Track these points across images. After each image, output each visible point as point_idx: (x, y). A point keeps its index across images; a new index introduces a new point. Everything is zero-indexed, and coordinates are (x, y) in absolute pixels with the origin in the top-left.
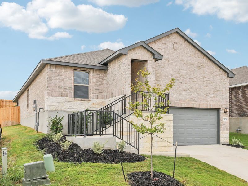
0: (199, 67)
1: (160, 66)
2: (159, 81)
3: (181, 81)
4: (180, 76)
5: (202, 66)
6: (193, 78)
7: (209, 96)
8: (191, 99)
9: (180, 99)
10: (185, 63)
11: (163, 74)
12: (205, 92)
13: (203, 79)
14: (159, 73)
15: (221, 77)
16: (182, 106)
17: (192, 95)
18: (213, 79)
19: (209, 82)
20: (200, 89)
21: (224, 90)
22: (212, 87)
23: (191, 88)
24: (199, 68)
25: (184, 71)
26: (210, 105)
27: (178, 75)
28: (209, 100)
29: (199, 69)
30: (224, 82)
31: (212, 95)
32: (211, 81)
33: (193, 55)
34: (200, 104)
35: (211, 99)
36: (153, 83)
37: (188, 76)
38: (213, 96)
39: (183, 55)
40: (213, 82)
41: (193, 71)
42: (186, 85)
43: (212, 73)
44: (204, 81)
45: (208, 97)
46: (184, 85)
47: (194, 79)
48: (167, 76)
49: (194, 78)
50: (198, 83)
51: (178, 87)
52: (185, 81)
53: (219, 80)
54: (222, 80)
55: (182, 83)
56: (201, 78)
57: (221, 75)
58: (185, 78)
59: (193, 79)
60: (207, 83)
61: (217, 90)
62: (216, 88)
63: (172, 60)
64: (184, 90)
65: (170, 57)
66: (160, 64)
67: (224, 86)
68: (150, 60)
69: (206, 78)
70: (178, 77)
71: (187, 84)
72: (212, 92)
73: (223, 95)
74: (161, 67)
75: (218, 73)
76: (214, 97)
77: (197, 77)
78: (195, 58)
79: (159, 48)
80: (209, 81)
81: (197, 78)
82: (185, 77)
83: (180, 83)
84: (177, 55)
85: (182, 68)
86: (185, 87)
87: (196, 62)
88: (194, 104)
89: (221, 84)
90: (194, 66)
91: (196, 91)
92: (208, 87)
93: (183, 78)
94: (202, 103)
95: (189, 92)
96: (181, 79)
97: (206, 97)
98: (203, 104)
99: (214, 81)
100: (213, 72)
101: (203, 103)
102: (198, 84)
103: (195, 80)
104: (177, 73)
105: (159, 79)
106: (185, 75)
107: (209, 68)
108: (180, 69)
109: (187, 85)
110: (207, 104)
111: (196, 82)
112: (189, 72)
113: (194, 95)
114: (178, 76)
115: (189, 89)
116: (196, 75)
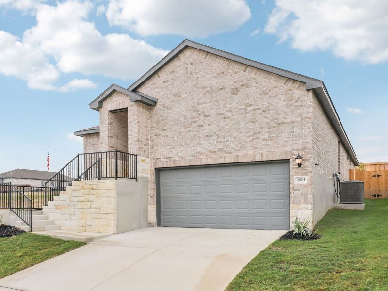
0: (237, 89)
1: (165, 107)
2: (165, 130)
3: (200, 123)
4: (200, 115)
5: (242, 86)
6: (222, 112)
7: (258, 138)
8: (219, 149)
9: (199, 153)
10: (207, 91)
11: (171, 119)
12: (249, 132)
13: (246, 109)
14: (165, 118)
15: (288, 95)
16: (203, 164)
17: (221, 142)
18: (269, 103)
19: (259, 111)
20: (239, 129)
21: (299, 119)
22: (266, 120)
23: (220, 130)
24: (236, 91)
25: (207, 105)
26: (262, 154)
27: (194, 114)
28: (258, 146)
29: (236, 94)
30: (297, 104)
31: (267, 136)
32: (264, 109)
33: (223, 73)
34: (237, 156)
35: (264, 143)
37: (213, 111)
38: (269, 137)
39: (203, 78)
40: (269, 110)
41: (223, 101)
42: (210, 127)
43: (267, 94)
44: (246, 113)
45: (257, 141)
46: (207, 127)
47: (226, 113)
48: (177, 120)
49: (226, 111)
50: (234, 120)
51: (196, 133)
52: (209, 120)
53: (285, 103)
54: (291, 100)
55: (202, 126)
56: (240, 109)
57: (289, 92)
58: (208, 116)
59: (222, 114)
60: (253, 115)
61: (279, 124)
62: (276, 119)
63: (186, 93)
64: (207, 136)
65: (181, 89)
66: (166, 105)
67: (299, 111)
68: (131, 106)
69: (251, 105)
70: (195, 118)
71: (211, 125)
72: (266, 130)
73: (295, 130)
74: (168, 109)
75: (282, 88)
76: (271, 139)
77: (231, 108)
78: (228, 76)
79: (164, 82)
80: (259, 109)
81: (231, 111)
82: (208, 114)
83: (198, 126)
84: (194, 83)
85: (203, 101)
86: (208, 131)
87: (230, 83)
88: (225, 157)
89: (288, 110)
90: (227, 90)
91: (229, 134)
92: (256, 122)
93: (204, 116)
94: (242, 153)
95: (216, 137)
96: (200, 119)
97: (252, 141)
98: (245, 155)
99: (272, 107)
100: (267, 91)
101: (246, 152)
102: (234, 122)
103: (228, 114)
104: (194, 111)
105: (165, 128)
106: (209, 111)
107: (258, 85)
108: (198, 104)
109: (212, 127)
110: (255, 155)
111: (229, 118)
112: (215, 104)
113: (226, 141)
114: (195, 116)
115: (215, 133)
116: (229, 106)
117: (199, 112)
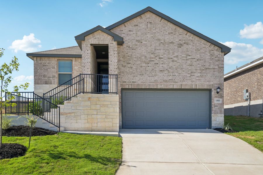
0: (181, 44)
1: (131, 48)
2: (130, 63)
3: (156, 62)
4: (156, 57)
5: (184, 43)
7: (194, 75)
8: (170, 79)
9: (155, 81)
10: (162, 43)
11: (135, 56)
12: (188, 71)
13: (186, 57)
14: (130, 55)
15: (211, 53)
16: (158, 88)
17: (171, 75)
18: (200, 56)
19: (194, 60)
20: (182, 68)
21: (217, 67)
22: (198, 65)
23: (170, 68)
24: (180, 45)
25: (162, 51)
26: (196, 85)
27: (152, 56)
28: (194, 80)
29: (181, 47)
30: (216, 59)
31: (199, 75)
32: (197, 59)
33: (172, 33)
34: (181, 85)
35: (197, 78)
36: (114, 66)
37: (165, 55)
38: (200, 76)
39: (158, 34)
40: (201, 60)
41: (172, 50)
42: (163, 65)
43: (199, 50)
44: (187, 60)
45: (193, 77)
46: (161, 65)
47: (174, 58)
48: (140, 58)
49: (174, 57)
50: (179, 63)
51: (153, 68)
52: (162, 61)
53: (210, 57)
54: (213, 56)
55: (158, 64)
56: (183, 57)
57: (212, 51)
58: (162, 58)
59: (172, 58)
60: (191, 61)
61: (206, 68)
62: (205, 66)
63: (146, 41)
64: (161, 71)
65: (143, 38)
66: (131, 47)
67: (217, 63)
68: (111, 44)
69: (190, 56)
70: (153, 58)
71: (164, 64)
72: (199, 71)
73: (215, 73)
74: (132, 49)
75: (208, 49)
76: (202, 76)
77: (177, 55)
78: (175, 36)
79: (129, 31)
80: (194, 59)
81: (177, 57)
82: (162, 57)
83: (155, 64)
84: (152, 35)
85: (158, 48)
86: (162, 68)
87: (176, 40)
88: (173, 85)
89: (211, 61)
90: (174, 44)
91: (176, 71)
92: (193, 66)
93: (159, 58)
94: (184, 83)
95: (168, 72)
96: (156, 59)
97: (191, 77)
98: (186, 85)
99: (202, 59)
100: (199, 49)
101: (187, 83)
102: (179, 64)
103: (175, 59)
104: (152, 54)
105: (130, 62)
106: (162, 55)
107: (194, 44)
108: (155, 50)
109: (165, 66)
110: (192, 85)
111: (176, 61)
112: (167, 51)
113: (174, 75)
114: (153, 57)
115: (167, 69)
116: (176, 54)
117: (156, 55)
